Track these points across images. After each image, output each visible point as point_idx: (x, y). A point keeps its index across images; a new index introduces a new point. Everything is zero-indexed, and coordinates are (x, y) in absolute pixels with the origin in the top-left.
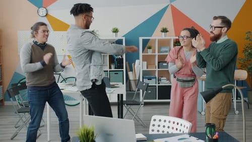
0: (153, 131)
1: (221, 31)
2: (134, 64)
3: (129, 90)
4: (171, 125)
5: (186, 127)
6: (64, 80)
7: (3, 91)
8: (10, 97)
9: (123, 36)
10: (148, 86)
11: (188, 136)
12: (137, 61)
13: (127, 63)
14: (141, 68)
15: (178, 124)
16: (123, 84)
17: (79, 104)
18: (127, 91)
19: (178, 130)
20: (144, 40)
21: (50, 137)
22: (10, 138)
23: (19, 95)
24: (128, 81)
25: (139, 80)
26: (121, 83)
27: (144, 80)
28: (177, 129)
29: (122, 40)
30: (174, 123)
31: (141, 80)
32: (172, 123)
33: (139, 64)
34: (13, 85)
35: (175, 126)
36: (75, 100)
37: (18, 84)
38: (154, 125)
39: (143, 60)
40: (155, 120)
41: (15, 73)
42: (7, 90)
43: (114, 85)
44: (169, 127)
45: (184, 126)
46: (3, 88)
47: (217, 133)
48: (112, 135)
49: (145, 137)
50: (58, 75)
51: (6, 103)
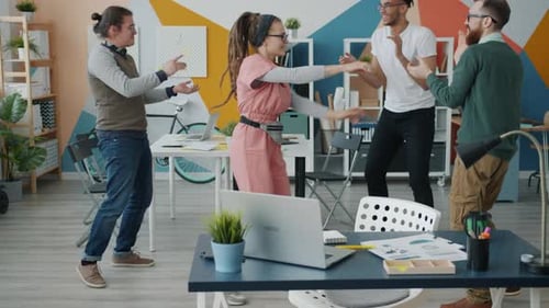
0: (362, 227)
1: (480, 24)
2: (333, 98)
3: (320, 150)
4: (400, 216)
5: (429, 220)
6: (184, 128)
7: (59, 151)
8: (75, 161)
9: (309, 37)
10: (361, 143)
11: (431, 237)
12: (339, 91)
13: (317, 93)
14: (347, 104)
15: (413, 214)
16: (308, 138)
17: (214, 179)
18: (315, 153)
19: (414, 225)
20: (353, 46)
21: (154, 244)
22: (74, 243)
23: (93, 157)
24: (319, 132)
25: (342, 130)
26: (303, 136)
27: (353, 130)
28: (411, 225)
29: (307, 44)
30: (405, 211)
31: (347, 130)
32: (401, 211)
33: (344, 97)
34: (79, 137)
35: (408, 218)
36: (206, 171)
37: (88, 135)
38: (364, 217)
39: (352, 88)
40: (366, 206)
41: (84, 113)
42: (69, 147)
43: (287, 139)
44: (394, 221)
45: (426, 219)
46: (58, 144)
47: (487, 229)
48: (276, 229)
49: (342, 236)
50: (172, 119)
51: (66, 176)
